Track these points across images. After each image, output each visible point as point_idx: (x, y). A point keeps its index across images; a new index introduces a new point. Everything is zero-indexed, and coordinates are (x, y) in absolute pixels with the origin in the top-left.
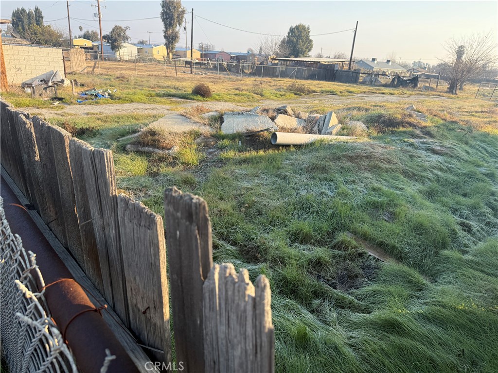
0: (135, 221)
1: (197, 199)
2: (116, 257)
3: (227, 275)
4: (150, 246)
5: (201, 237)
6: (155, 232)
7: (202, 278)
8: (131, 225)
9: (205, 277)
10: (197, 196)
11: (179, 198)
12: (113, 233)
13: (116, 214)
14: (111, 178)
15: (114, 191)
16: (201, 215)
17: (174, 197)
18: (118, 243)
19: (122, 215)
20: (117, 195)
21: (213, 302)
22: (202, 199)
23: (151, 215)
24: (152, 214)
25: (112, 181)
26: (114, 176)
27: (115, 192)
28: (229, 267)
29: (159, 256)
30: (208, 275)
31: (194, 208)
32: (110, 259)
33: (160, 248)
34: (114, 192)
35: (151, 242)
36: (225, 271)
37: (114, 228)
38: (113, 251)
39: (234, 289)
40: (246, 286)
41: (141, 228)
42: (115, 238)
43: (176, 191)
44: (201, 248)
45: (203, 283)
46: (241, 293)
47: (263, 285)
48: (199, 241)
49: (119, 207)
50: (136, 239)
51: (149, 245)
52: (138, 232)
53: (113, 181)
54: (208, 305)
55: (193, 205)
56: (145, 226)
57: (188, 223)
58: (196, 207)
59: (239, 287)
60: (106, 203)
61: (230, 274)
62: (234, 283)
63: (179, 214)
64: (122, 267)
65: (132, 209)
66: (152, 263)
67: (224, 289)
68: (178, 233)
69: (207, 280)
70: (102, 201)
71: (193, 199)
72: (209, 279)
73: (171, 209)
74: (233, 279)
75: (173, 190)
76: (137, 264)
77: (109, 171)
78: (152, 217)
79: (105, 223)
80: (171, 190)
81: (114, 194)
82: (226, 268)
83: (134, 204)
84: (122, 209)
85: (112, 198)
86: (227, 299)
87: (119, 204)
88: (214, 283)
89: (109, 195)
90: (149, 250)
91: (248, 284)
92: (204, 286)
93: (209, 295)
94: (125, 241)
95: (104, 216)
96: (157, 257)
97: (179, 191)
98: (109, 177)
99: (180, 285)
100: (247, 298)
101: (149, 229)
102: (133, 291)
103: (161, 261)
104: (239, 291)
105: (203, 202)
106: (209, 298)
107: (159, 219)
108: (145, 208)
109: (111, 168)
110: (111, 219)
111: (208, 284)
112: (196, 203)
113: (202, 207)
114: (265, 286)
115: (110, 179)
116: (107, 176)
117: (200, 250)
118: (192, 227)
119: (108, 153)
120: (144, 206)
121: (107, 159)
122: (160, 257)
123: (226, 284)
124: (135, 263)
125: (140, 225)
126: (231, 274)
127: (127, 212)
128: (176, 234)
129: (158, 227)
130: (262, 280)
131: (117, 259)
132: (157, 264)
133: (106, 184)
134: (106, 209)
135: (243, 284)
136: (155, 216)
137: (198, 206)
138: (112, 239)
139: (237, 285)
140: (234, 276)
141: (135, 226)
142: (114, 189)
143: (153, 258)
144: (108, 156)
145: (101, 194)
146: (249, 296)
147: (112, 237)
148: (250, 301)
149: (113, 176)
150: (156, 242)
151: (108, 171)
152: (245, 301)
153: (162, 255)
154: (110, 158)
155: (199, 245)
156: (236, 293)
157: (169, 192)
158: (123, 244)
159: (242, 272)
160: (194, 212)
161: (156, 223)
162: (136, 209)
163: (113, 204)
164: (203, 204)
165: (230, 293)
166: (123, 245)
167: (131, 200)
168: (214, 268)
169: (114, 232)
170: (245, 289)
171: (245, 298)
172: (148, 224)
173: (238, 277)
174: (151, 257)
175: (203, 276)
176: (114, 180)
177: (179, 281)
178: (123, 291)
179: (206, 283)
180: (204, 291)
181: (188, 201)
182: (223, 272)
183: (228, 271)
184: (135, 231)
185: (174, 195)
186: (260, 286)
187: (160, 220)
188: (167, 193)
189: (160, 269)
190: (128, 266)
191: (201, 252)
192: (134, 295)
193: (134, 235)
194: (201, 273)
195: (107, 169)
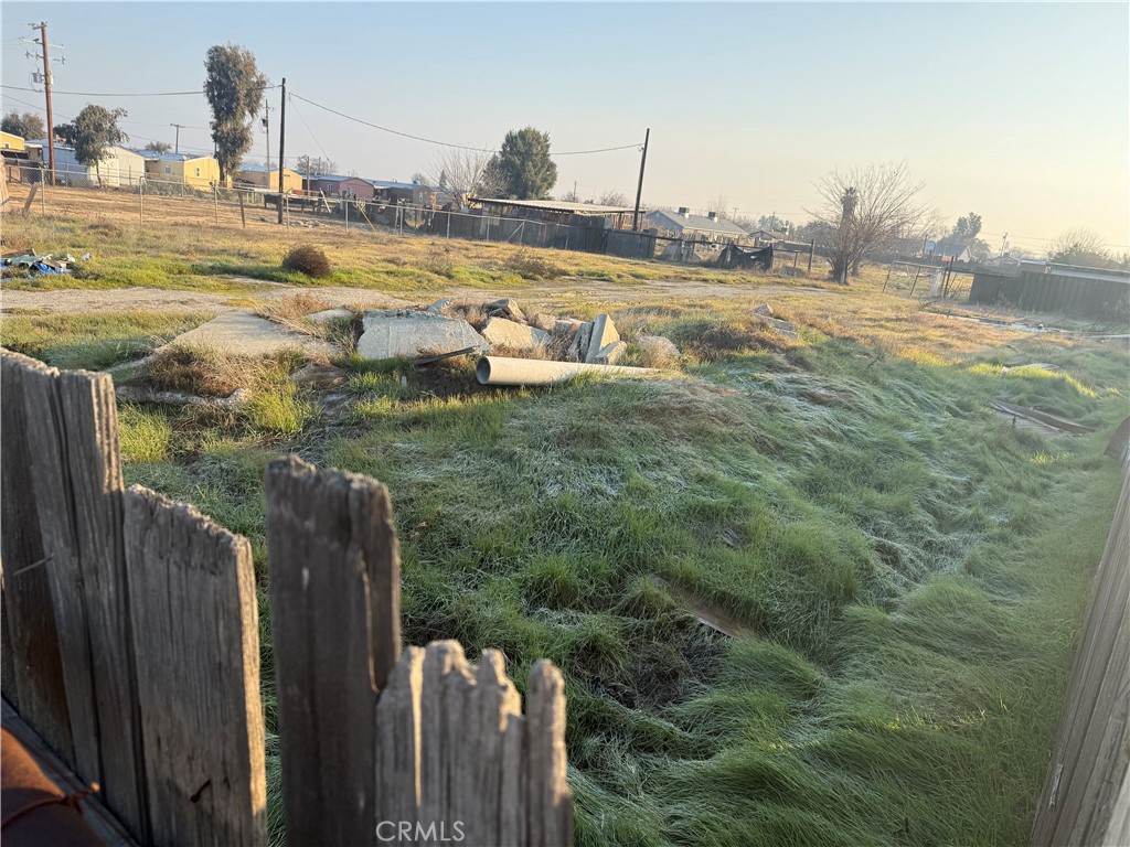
0: (175, 556)
1: (362, 481)
2: (116, 655)
3: (447, 670)
4: (217, 618)
5: (373, 580)
6: (231, 578)
7: (374, 687)
8: (162, 566)
9: (382, 684)
10: (360, 476)
11: (312, 481)
12: (108, 590)
13: (119, 541)
14: (109, 445)
15: (114, 479)
16: (374, 521)
17: (296, 481)
18: (122, 618)
19: (137, 543)
20: (123, 489)
21: (406, 747)
22: (375, 482)
23: (220, 536)
24: (223, 533)
25: (109, 453)
26: (116, 441)
27: (118, 483)
28: (450, 650)
29: (241, 644)
30: (391, 677)
31: (354, 504)
32: (97, 662)
33: (245, 622)
34: (114, 482)
35: (220, 606)
36: (441, 662)
37: (111, 577)
38: (108, 640)
39: (466, 706)
40: (500, 692)
41: (190, 572)
42: (114, 604)
43: (299, 467)
44: (373, 610)
45: (378, 698)
46: (486, 714)
47: (548, 684)
48: (367, 590)
49: (127, 520)
50: (175, 603)
51: (212, 617)
52: (184, 583)
53: (113, 453)
54: (390, 755)
55: (352, 495)
56: (202, 567)
57: (336, 545)
58: (362, 503)
59: (482, 696)
60: (89, 512)
61: (453, 668)
62: (466, 690)
63: (310, 524)
64: (130, 682)
65: (166, 524)
66: (220, 664)
67: (437, 707)
68: (306, 573)
69: (386, 691)
70: (79, 508)
71: (351, 481)
72: (395, 688)
73: (287, 512)
74: (464, 679)
75: (293, 463)
76: (176, 671)
77: (104, 427)
78: (222, 541)
79: (84, 567)
80: (286, 464)
81: (114, 487)
82: (443, 651)
83: (171, 512)
84: (138, 527)
85: (109, 500)
86: (444, 734)
87: (127, 515)
88: (409, 697)
89: (100, 491)
90: (214, 629)
91: (505, 688)
92: (379, 706)
93: (394, 730)
94: (141, 612)
95: (82, 548)
96: (236, 646)
97: (308, 465)
98: (102, 443)
99: (308, 710)
100: (503, 725)
101: (213, 573)
102: (164, 743)
103: (245, 657)
104: (481, 709)
105: (380, 488)
106: (395, 737)
107: (242, 546)
108: (202, 520)
109: (107, 420)
110: (103, 554)
111: (393, 700)
112: (360, 492)
113: (376, 501)
114: (554, 686)
115: (106, 448)
116: (98, 441)
117: (369, 613)
118: (350, 554)
119: (102, 383)
120: (199, 515)
121: (98, 395)
122: (245, 646)
123: (443, 695)
124: (171, 668)
125: (188, 565)
126: (456, 666)
127: (152, 534)
128: (300, 577)
129: (240, 565)
130: (546, 674)
131: (117, 662)
132: (236, 664)
133: (94, 462)
134: (89, 529)
135: (493, 688)
136: (231, 539)
137: (367, 499)
138: (106, 607)
139: (475, 694)
140: (465, 672)
141: (174, 569)
142: (114, 474)
143: (224, 649)
144: (102, 387)
145: (77, 490)
146: (510, 717)
147: (105, 602)
148: (515, 732)
149: (112, 440)
150: (232, 606)
151: (101, 428)
152: (497, 732)
153: (250, 640)
154: (106, 395)
155: (368, 600)
156: (475, 715)
157: (281, 468)
158: (137, 618)
159: (488, 658)
160: (354, 515)
161: (235, 558)
162: (176, 523)
163: (110, 513)
164: (379, 493)
165: (454, 716)
166: (137, 623)
167: (162, 500)
168: (409, 658)
169: (112, 588)
170: (500, 701)
171: (497, 724)
172: (211, 560)
173: (477, 674)
174: (219, 648)
175: (376, 681)
176: (116, 450)
177: (306, 702)
178: (134, 747)
179: (387, 698)
180: (379, 720)
181: (339, 487)
182: (435, 663)
183: (448, 660)
184: (174, 583)
185: (295, 474)
186: (540, 687)
187: (244, 548)
188: (276, 471)
189: (243, 676)
190: (151, 677)
191: (373, 617)
192: (164, 755)
193: (169, 593)
194: (372, 673)
195: (97, 421)
